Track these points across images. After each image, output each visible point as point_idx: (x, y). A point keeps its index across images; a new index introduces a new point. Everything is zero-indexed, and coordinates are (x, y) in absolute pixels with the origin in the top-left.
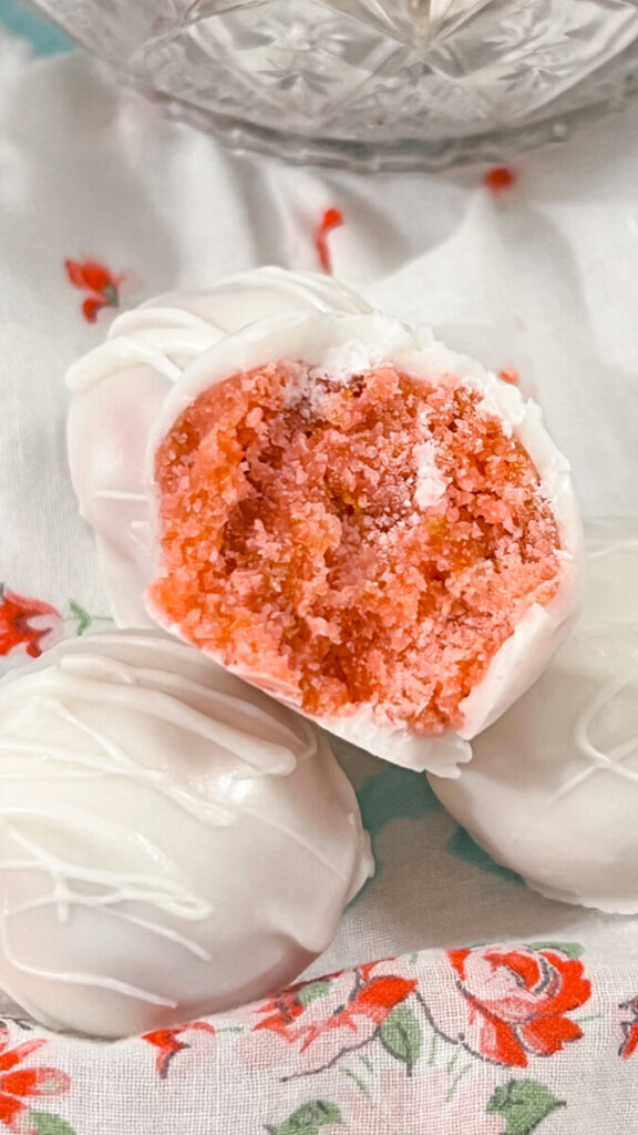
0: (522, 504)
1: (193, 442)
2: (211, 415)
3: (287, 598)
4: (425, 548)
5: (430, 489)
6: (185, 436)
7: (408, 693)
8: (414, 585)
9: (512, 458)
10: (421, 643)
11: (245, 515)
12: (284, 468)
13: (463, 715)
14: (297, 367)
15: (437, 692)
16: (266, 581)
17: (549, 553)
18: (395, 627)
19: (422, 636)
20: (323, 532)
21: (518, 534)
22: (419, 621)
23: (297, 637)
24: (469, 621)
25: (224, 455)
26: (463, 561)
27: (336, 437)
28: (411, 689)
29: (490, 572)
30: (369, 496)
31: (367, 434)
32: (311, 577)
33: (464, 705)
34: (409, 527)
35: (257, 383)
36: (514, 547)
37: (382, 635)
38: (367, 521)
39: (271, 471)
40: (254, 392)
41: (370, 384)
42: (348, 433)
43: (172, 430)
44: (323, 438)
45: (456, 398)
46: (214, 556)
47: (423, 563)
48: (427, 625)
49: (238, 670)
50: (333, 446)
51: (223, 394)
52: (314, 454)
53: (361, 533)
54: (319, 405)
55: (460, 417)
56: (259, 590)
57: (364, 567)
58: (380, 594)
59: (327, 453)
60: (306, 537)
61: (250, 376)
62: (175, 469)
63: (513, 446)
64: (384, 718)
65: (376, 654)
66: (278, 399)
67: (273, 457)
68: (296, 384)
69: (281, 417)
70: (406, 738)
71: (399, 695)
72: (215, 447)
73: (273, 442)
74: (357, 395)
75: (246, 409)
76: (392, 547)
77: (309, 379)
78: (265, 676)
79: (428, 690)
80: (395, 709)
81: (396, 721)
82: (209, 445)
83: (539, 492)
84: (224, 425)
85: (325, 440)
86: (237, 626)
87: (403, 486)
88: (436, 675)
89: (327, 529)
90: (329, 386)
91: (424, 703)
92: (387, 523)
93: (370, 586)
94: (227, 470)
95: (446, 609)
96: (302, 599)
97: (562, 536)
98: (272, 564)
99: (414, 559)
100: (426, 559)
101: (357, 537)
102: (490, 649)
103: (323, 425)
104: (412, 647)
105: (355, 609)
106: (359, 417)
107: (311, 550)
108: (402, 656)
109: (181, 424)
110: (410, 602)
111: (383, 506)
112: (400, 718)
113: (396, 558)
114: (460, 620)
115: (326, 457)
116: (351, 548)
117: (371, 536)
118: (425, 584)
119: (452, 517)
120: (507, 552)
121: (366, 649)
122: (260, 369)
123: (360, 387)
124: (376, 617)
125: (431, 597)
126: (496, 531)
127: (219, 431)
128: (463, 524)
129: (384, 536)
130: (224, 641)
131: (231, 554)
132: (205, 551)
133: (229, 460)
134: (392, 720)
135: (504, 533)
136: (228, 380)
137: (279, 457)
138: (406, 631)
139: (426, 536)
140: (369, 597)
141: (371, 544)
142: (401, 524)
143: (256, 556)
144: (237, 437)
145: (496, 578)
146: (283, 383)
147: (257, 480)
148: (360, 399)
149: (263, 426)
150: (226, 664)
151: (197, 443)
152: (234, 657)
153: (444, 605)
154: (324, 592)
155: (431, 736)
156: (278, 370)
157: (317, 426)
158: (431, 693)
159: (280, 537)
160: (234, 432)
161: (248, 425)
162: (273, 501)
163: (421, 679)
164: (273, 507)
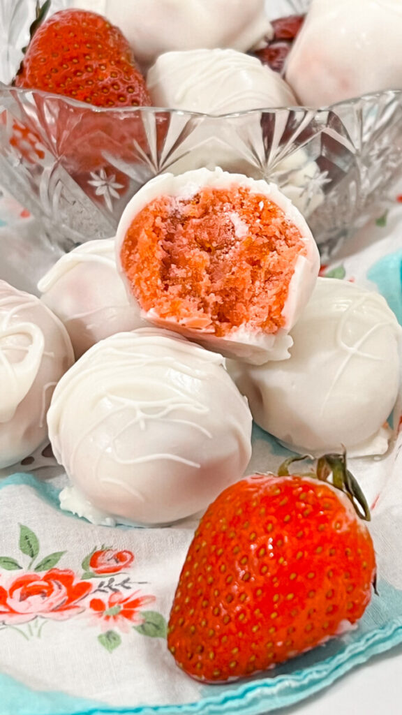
0: (281, 224)
1: (135, 243)
2: (139, 228)
3: (195, 291)
4: (246, 252)
5: (242, 230)
6: (130, 242)
7: (258, 315)
8: (246, 269)
9: (271, 207)
10: (257, 292)
11: (166, 264)
12: (177, 241)
13: (284, 317)
14: (169, 198)
15: (270, 312)
16: (184, 287)
17: (298, 241)
18: (244, 289)
19: (257, 289)
20: (202, 259)
21: (283, 237)
22: (253, 283)
23: (204, 305)
24: (275, 278)
25: (150, 239)
26: (264, 254)
27: (195, 221)
28: (258, 313)
29: (277, 255)
30: (216, 241)
31: (207, 217)
32: (202, 280)
33: (283, 313)
34: (236, 248)
35: (155, 206)
36: (283, 243)
37: (239, 297)
38: (218, 252)
39: (171, 244)
40: (155, 210)
41: (202, 195)
42: (199, 218)
43: (125, 241)
44: (188, 224)
45: (240, 193)
46: (159, 282)
47: (247, 259)
48: (257, 283)
49: (184, 321)
50: (194, 226)
51: (142, 217)
52: (188, 231)
53: (217, 257)
54: (183, 211)
55: (244, 199)
56: (182, 290)
57: (223, 270)
58: (233, 277)
59: (193, 228)
60: (195, 264)
61: (151, 204)
62: (131, 258)
63: (269, 203)
64: (251, 328)
65: (239, 305)
66: (165, 212)
67: (170, 238)
68: (171, 205)
69: (169, 221)
70: (263, 336)
71: (254, 316)
72: (146, 237)
73: (169, 232)
74: (198, 203)
75: (153, 218)
76: (232, 258)
77: (176, 202)
78: (196, 318)
79: (266, 310)
80: (255, 322)
81: (257, 328)
82: (144, 237)
83: (286, 218)
84: (147, 226)
85: (190, 224)
86: (178, 305)
87: (228, 233)
88: (267, 303)
89: (203, 257)
90: (185, 203)
91: (266, 317)
92: (227, 251)
93: (228, 275)
94: (154, 246)
96: (201, 289)
97: (302, 233)
98: (184, 279)
99: (243, 258)
100: (248, 257)
101: (216, 259)
102: (287, 283)
103: (188, 218)
104: (254, 296)
105: (225, 289)
106: (202, 211)
107: (199, 269)
108: (251, 301)
109: (127, 237)
110: (248, 274)
111: (223, 244)
112: (258, 326)
113: (235, 261)
114: (270, 280)
115: (193, 231)
116: (215, 265)
117: (222, 257)
118: (251, 267)
119: (254, 237)
120: (281, 246)
121: (235, 305)
122: (155, 200)
123: (198, 199)
124: (235, 289)
125: (255, 272)
126: (273, 239)
127: (145, 230)
128: (259, 238)
129: (227, 255)
130: (174, 312)
131: (166, 282)
132: (155, 282)
133: (153, 241)
134: (254, 328)
135: (277, 238)
136: (143, 210)
137: (173, 237)
138: (249, 290)
139: (245, 247)
140: (228, 281)
141: (223, 260)
142: (233, 248)
143: (176, 278)
144: (154, 231)
145: (280, 257)
146: (166, 205)
147: (167, 249)
148: (200, 204)
149: (163, 225)
150: (178, 321)
151: (137, 242)
152: (181, 317)
153: (262, 274)
154: (210, 285)
155: (273, 333)
156: (162, 199)
157: (185, 220)
158: (268, 311)
159: (184, 268)
160: (152, 229)
161: (156, 225)
162: (176, 255)
163: (262, 307)
164: (177, 257)
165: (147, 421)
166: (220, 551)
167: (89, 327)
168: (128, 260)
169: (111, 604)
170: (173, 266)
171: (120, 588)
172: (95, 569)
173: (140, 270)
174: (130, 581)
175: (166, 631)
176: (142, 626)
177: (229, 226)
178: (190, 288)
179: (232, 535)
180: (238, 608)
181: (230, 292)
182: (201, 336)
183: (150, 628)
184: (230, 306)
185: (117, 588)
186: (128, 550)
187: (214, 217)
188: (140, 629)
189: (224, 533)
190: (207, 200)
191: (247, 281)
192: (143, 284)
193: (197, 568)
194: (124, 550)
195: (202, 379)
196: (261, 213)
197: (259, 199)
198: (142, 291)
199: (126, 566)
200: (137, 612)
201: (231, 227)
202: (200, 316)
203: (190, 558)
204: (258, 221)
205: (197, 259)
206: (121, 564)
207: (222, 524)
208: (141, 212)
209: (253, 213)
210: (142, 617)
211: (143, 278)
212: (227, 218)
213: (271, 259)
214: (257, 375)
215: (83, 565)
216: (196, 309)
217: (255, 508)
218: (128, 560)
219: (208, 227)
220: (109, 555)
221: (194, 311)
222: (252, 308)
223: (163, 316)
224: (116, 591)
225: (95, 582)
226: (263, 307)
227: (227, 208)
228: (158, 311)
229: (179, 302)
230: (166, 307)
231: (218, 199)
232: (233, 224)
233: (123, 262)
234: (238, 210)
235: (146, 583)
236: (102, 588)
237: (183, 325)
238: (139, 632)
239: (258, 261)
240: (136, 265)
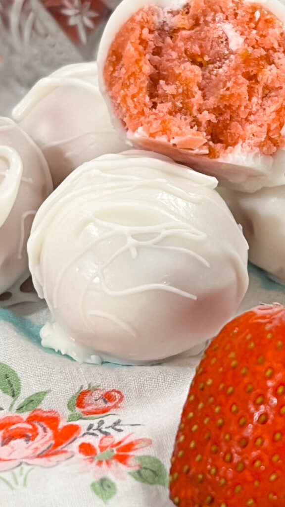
0: (279, 35)
1: (119, 57)
2: (124, 40)
3: (186, 109)
4: (242, 65)
5: (236, 42)
6: (114, 57)
7: (255, 134)
8: (242, 83)
9: (268, 17)
10: (254, 109)
11: (154, 81)
12: (165, 55)
13: (284, 137)
14: (157, 8)
15: (269, 131)
16: (174, 105)
18: (239, 106)
19: (254, 106)
20: (193, 74)
22: (250, 100)
23: (196, 122)
24: (273, 94)
25: (137, 53)
26: (262, 67)
27: (185, 33)
28: (256, 132)
29: (275, 68)
30: (208, 55)
31: (198, 28)
32: (194, 97)
33: (283, 132)
34: (231, 61)
35: (142, 16)
36: (282, 55)
37: (234, 115)
38: (211, 66)
39: (159, 58)
40: (142, 20)
41: (192, 4)
42: (189, 30)
43: (108, 57)
44: (178, 36)
46: (147, 99)
47: (244, 72)
48: (254, 100)
49: (176, 140)
50: (184, 38)
51: (127, 28)
52: (177, 44)
53: (209, 72)
54: (172, 23)
55: (238, 9)
56: (172, 108)
57: (216, 86)
58: (228, 93)
59: (183, 41)
60: (186, 79)
61: (137, 13)
62: (114, 75)
63: (266, 13)
64: (248, 149)
65: (234, 124)
66: (153, 23)
67: (157, 51)
68: (159, 16)
69: (156, 33)
70: (260, 158)
71: (251, 136)
72: (132, 49)
73: (157, 45)
74: (187, 13)
75: (140, 29)
76: (226, 73)
77: (164, 13)
78: (190, 136)
79: (265, 129)
80: (252, 142)
81: (254, 148)
82: (130, 50)
84: (134, 37)
86: (169, 123)
87: (222, 46)
88: (266, 121)
89: (195, 72)
90: (173, 13)
91: (264, 136)
92: (220, 65)
93: (222, 91)
94: (140, 60)
95: (260, 91)
96: (192, 107)
98: (174, 96)
99: (239, 72)
100: (244, 71)
101: (208, 74)
103: (177, 30)
104: (250, 114)
106: (192, 22)
107: (191, 85)
108: (247, 120)
109: (111, 52)
110: (244, 89)
111: (215, 58)
112: (255, 146)
113: (230, 76)
114: (268, 96)
115: (182, 43)
116: (207, 81)
117: (215, 72)
118: (248, 81)
119: (250, 50)
120: (279, 58)
121: (228, 125)
122: (141, 10)
123: (188, 9)
124: (228, 107)
125: (252, 87)
126: (271, 51)
127: (131, 43)
128: (256, 50)
129: (221, 70)
130: (165, 131)
131: (153, 100)
132: (143, 99)
133: (140, 54)
134: (252, 149)
135: (275, 51)
136: (128, 21)
137: (161, 52)
138: (246, 107)
139: (241, 60)
140: (223, 97)
141: (216, 76)
142: (227, 62)
143: (165, 96)
144: (140, 44)
145: (279, 71)
146: (153, 15)
147: (155, 64)
148: (190, 14)
149: (151, 36)
150: (169, 141)
151: (122, 56)
152: (172, 136)
153: (259, 89)
154: (202, 102)
155: (271, 155)
156: (149, 8)
157: (174, 32)
158: (266, 131)
159: (173, 83)
160: (138, 41)
161: (143, 37)
162: (165, 71)
163: (259, 126)
164: (165, 73)
165: (138, 248)
166: (230, 390)
167: (68, 154)
168: (112, 78)
169: (102, 449)
170: (162, 82)
171: (110, 431)
172: (83, 410)
173: (125, 86)
174: (121, 423)
175: (168, 478)
176: (139, 472)
177: (222, 38)
178: (181, 106)
179: (244, 371)
180: (254, 454)
181: (224, 110)
182: (193, 158)
183: (147, 473)
184: (224, 126)
185: (108, 430)
186: (117, 389)
187: (206, 28)
188: (137, 474)
189: (234, 368)
190: (198, 10)
191: (243, 97)
192: (130, 102)
193: (203, 409)
194: (112, 389)
195: (197, 203)
196: (257, 24)
197: (254, 8)
198: (128, 110)
199: (115, 407)
200: (132, 456)
201: (224, 39)
202: (193, 134)
203: (192, 398)
204: (254, 32)
205: (188, 73)
206: (110, 404)
207: (232, 359)
208: (126, 23)
209: (248, 25)
210: (138, 462)
211: (130, 95)
212: (220, 29)
213: (270, 73)
214: (248, 204)
215: (68, 406)
216: (189, 127)
217: (270, 341)
218: (117, 400)
219: (199, 40)
220: (97, 395)
221: (186, 129)
222: (248, 127)
223: (152, 135)
224: (107, 434)
225: (83, 424)
226: (261, 126)
227: (220, 19)
228: (147, 130)
229: (170, 120)
230: (156, 126)
231: (209, 10)
232: (226, 36)
233: (106, 80)
234: (232, 21)
235: (139, 425)
236: (91, 431)
237: (174, 145)
238: (136, 479)
239: (255, 76)
240: (121, 81)
